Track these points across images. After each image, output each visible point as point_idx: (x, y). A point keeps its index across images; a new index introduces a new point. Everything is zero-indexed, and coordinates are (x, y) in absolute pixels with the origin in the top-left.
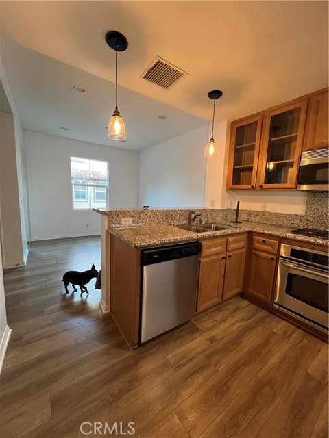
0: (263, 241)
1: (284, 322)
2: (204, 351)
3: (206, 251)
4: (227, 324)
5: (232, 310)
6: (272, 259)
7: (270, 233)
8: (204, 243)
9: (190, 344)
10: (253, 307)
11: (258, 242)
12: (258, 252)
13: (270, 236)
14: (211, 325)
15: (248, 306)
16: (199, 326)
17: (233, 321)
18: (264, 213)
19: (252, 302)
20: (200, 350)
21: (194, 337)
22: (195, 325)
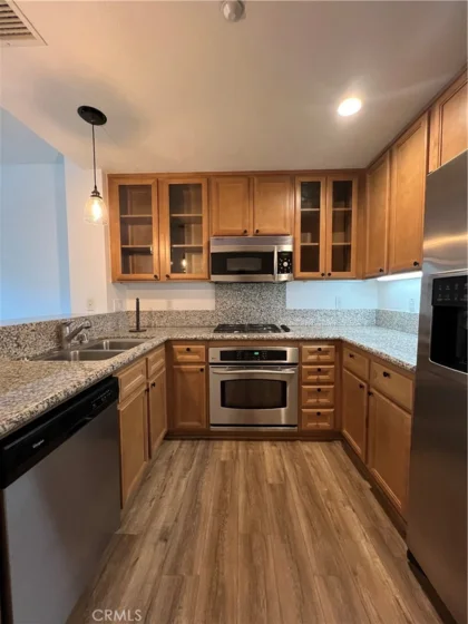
0: (188, 349)
1: (226, 443)
2: (162, 567)
3: (126, 389)
4: (171, 492)
5: (166, 467)
6: (202, 370)
7: (194, 336)
8: (121, 376)
9: (133, 579)
10: (186, 445)
11: (181, 352)
12: (183, 367)
13: (195, 341)
14: (148, 513)
15: (180, 447)
16: (132, 531)
17: (175, 482)
18: (170, 313)
19: (183, 440)
20: (155, 572)
21: (133, 560)
22: (124, 535)
